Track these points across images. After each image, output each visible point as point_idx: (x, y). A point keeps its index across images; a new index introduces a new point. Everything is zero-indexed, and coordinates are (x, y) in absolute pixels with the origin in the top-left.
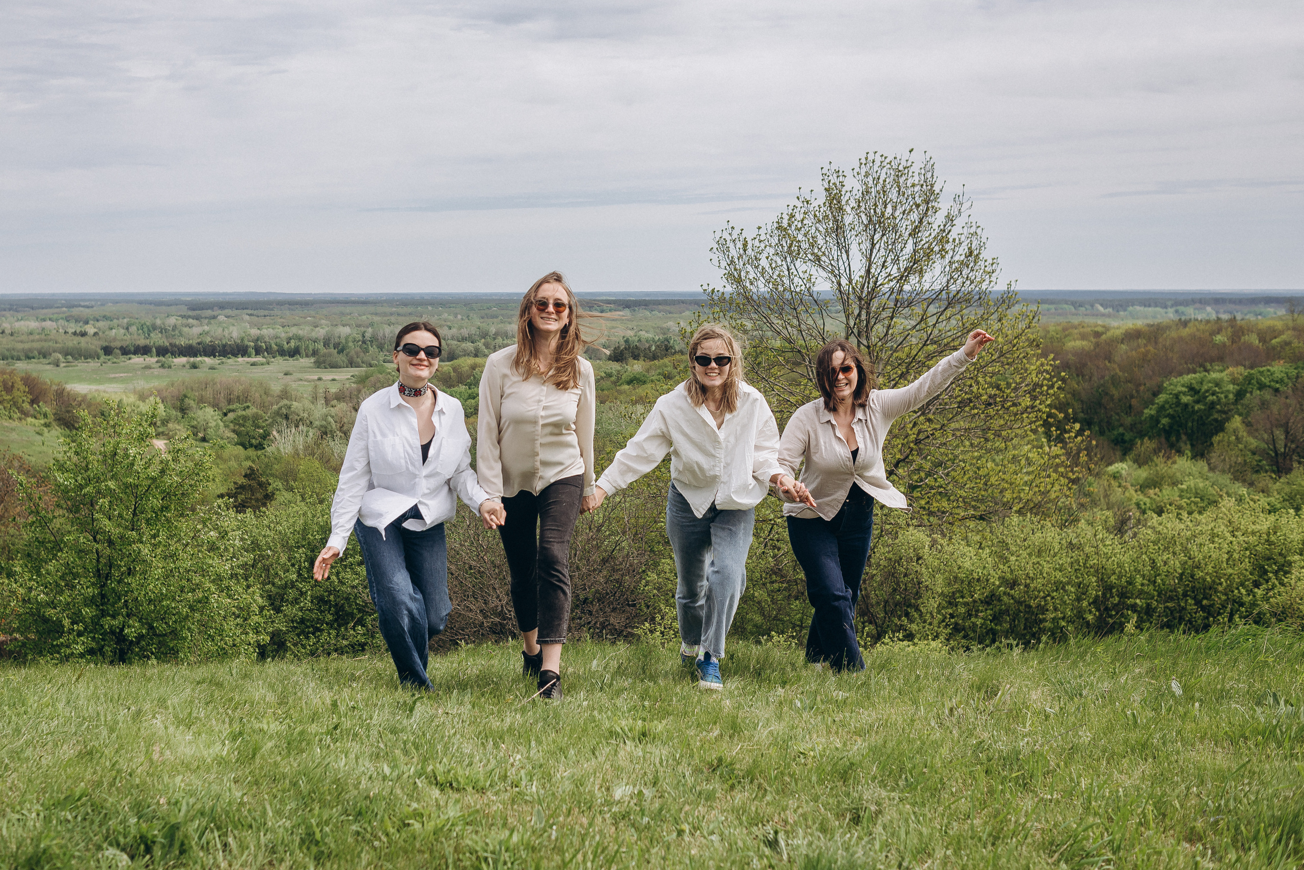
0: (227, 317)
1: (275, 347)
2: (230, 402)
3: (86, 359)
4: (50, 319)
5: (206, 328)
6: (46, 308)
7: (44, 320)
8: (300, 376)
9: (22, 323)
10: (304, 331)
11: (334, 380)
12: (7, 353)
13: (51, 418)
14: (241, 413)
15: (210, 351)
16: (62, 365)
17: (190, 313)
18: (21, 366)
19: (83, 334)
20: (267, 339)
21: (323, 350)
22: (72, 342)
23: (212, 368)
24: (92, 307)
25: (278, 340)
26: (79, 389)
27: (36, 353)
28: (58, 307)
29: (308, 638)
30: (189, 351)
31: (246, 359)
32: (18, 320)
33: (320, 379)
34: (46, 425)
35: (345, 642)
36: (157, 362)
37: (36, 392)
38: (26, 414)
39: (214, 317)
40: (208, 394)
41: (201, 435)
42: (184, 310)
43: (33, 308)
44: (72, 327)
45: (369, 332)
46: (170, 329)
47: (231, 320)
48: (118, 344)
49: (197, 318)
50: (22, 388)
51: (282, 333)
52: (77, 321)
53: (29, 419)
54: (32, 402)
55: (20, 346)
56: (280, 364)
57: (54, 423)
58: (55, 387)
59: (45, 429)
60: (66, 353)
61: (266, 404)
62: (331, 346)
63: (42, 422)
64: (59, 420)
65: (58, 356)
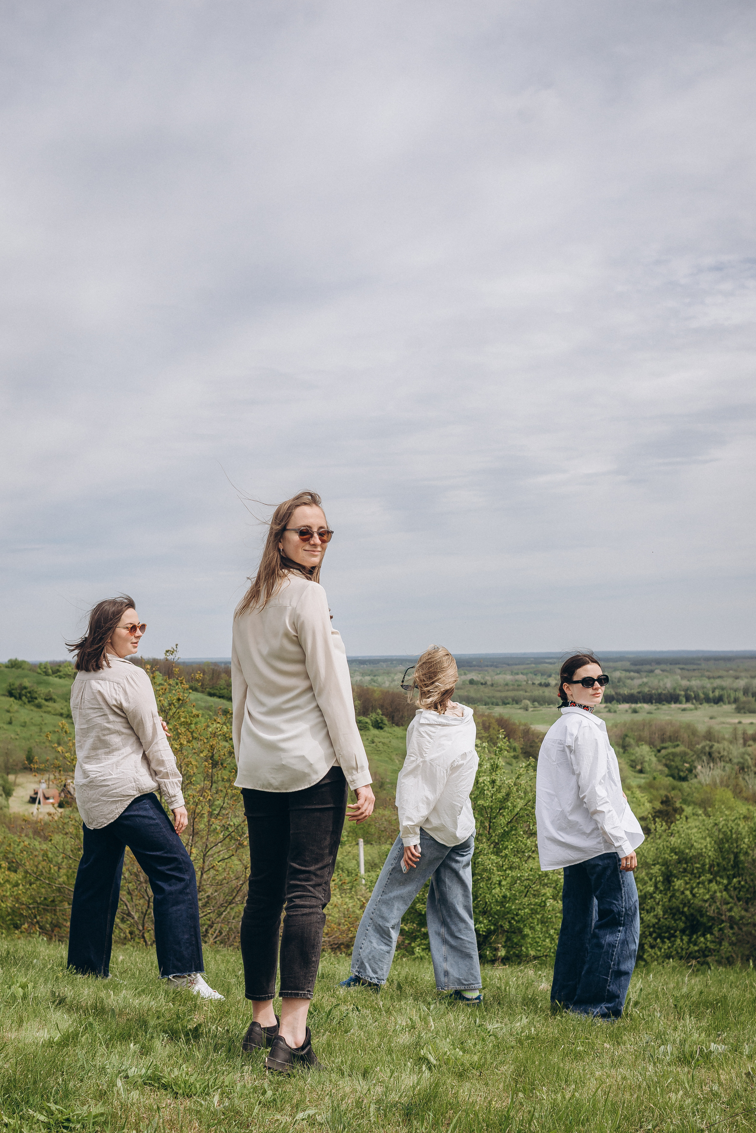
0: (663, 671)
1: (702, 696)
2: (663, 741)
3: (549, 704)
4: (522, 673)
5: (645, 680)
6: (519, 664)
7: (517, 674)
8: (723, 719)
9: (500, 676)
10: (726, 683)
11: (752, 723)
12: (488, 700)
13: (519, 750)
14: (671, 750)
15: (648, 699)
16: (530, 709)
17: (633, 668)
18: (499, 710)
19: (547, 685)
20: (695, 689)
21: (743, 699)
22: (539, 691)
23: (649, 713)
24: (554, 663)
25: (705, 690)
27: (510, 700)
28: (528, 664)
29: (663, 942)
30: (631, 699)
31: (678, 706)
32: (497, 674)
33: (740, 723)
34: (515, 757)
35: (696, 948)
36: (606, 707)
37: (509, 731)
39: (652, 671)
40: (646, 734)
41: (639, 767)
42: (627, 664)
43: (508, 665)
44: (539, 679)
46: (616, 681)
47: (665, 673)
49: (638, 672)
50: (499, 727)
51: (708, 684)
52: (539, 672)
55: (498, 694)
56: (706, 710)
57: (521, 756)
58: (522, 728)
59: (514, 760)
60: (534, 700)
61: (693, 743)
62: (750, 694)
63: (512, 754)
64: (525, 753)
65: (528, 702)
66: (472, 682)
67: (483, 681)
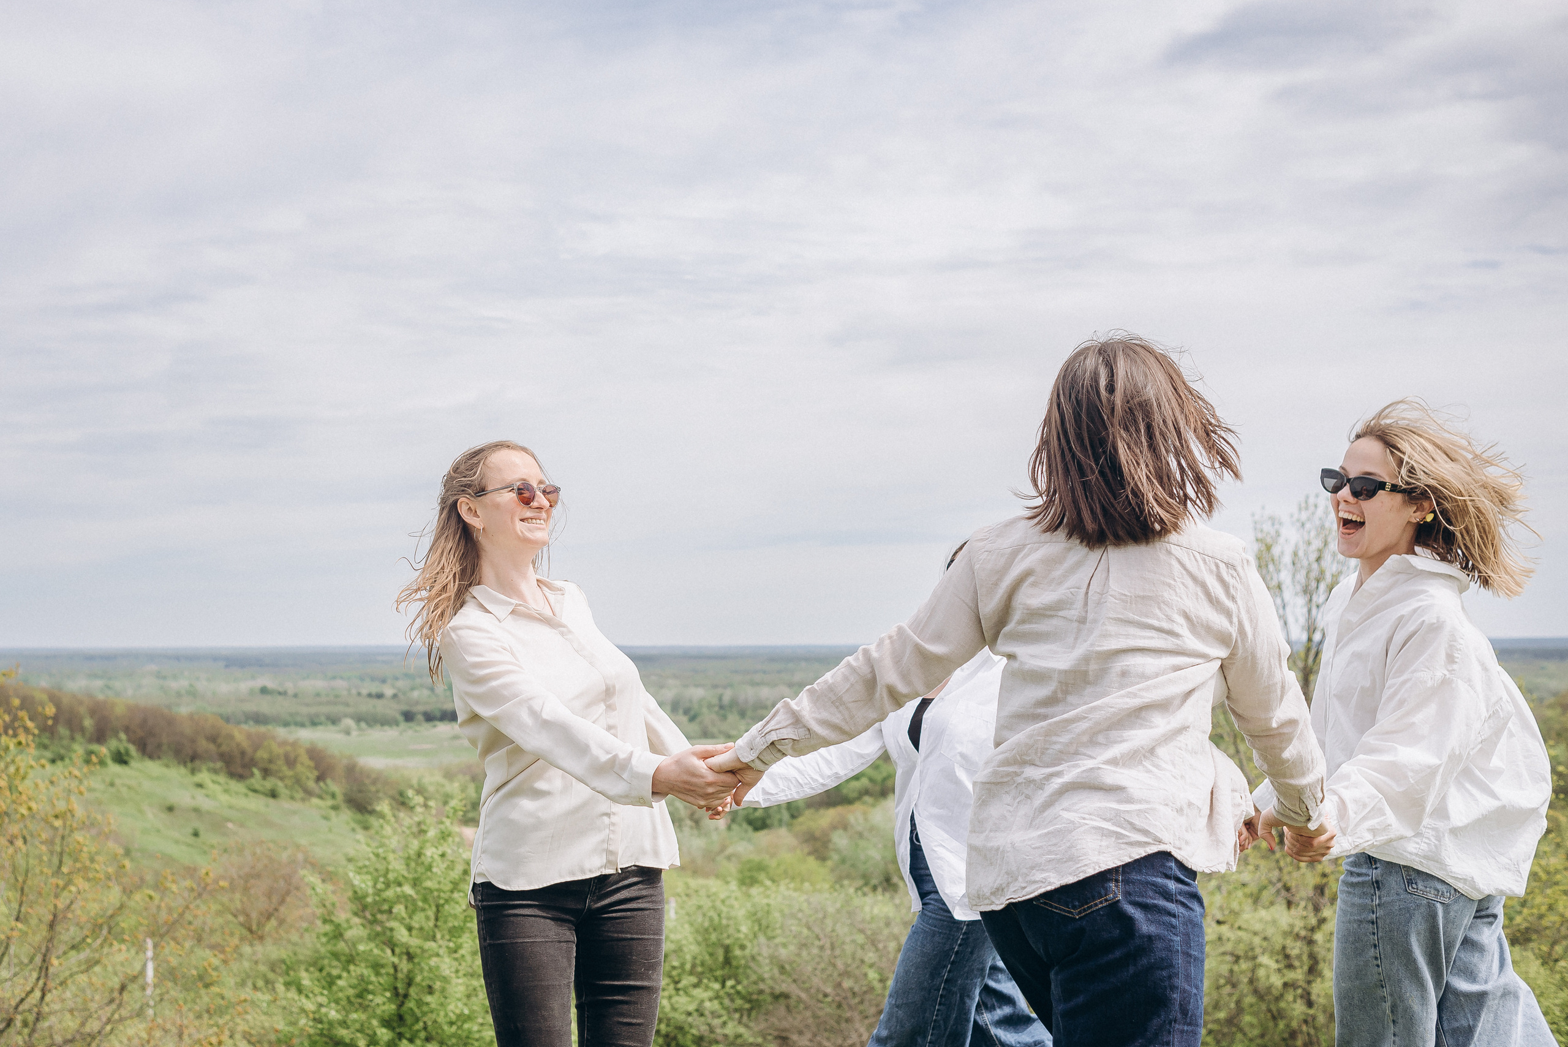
3: (382, 725)
4: (342, 678)
6: (337, 664)
7: (334, 678)
9: (308, 682)
12: (290, 718)
13: (340, 797)
16: (354, 733)
18: (306, 735)
19: (380, 696)
22: (368, 706)
24: (393, 663)
26: (374, 763)
27: (323, 719)
28: (351, 664)
32: (303, 679)
34: (335, 808)
37: (323, 769)
38: (309, 793)
43: (320, 665)
44: (367, 688)
45: (727, 696)
48: (420, 708)
50: (308, 762)
52: (373, 679)
53: (315, 801)
54: (320, 778)
55: (305, 710)
57: (343, 806)
58: (345, 762)
59: (333, 813)
60: (359, 719)
63: (330, 803)
64: (350, 801)
65: (349, 722)
66: (264, 691)
67: (281, 690)
